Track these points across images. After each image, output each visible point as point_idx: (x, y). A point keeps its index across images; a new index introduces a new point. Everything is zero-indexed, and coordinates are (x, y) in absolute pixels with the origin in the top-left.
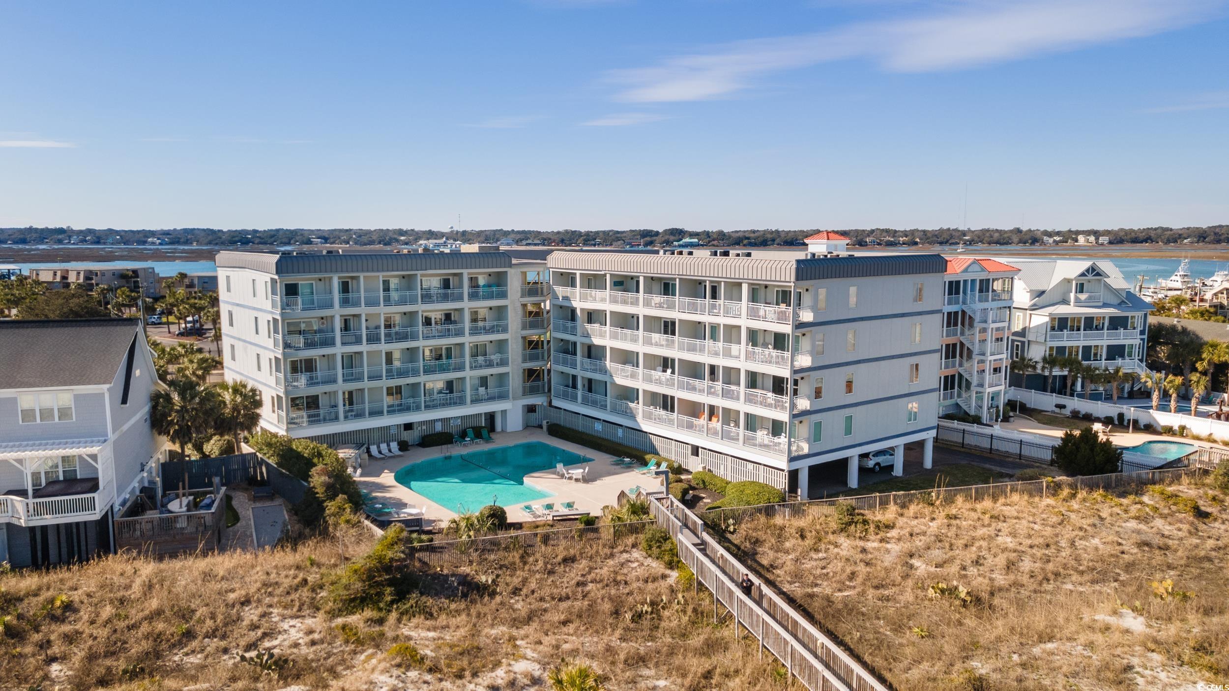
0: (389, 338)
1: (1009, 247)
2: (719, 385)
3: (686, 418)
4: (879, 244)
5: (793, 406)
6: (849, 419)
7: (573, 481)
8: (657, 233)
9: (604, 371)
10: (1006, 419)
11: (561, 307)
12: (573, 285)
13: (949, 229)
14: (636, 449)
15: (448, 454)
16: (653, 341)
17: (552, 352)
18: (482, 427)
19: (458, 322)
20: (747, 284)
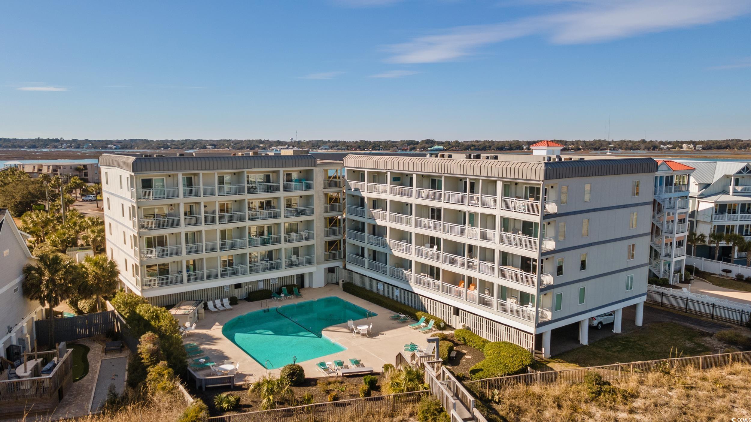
0: (222, 220)
1: (639, 152)
2: (476, 261)
3: (449, 285)
5: (540, 281)
6: (583, 291)
7: (360, 335)
8: (418, 143)
9: (385, 245)
10: (687, 281)
11: (353, 196)
12: (362, 180)
13: (599, 140)
14: (410, 307)
15: (267, 308)
16: (423, 224)
17: (346, 229)
18: (294, 285)
19: (276, 207)
20: (501, 182)
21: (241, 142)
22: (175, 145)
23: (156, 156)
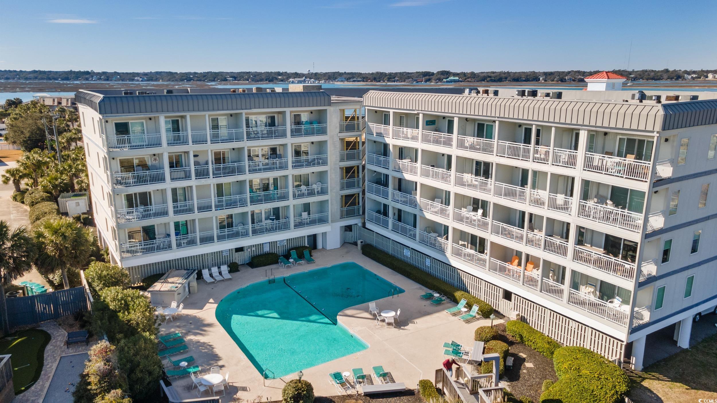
0: (217, 173)
1: (662, 82)
2: (540, 235)
3: (499, 262)
4: (574, 81)
5: (640, 272)
6: (690, 280)
7: (385, 324)
8: (433, 74)
9: (413, 204)
11: (375, 142)
12: (386, 122)
14: (445, 283)
15: (272, 277)
16: (465, 181)
17: (366, 182)
18: (305, 247)
19: (282, 155)
20: (586, 132)
21: (260, 74)
22: (197, 77)
23: (139, 93)
